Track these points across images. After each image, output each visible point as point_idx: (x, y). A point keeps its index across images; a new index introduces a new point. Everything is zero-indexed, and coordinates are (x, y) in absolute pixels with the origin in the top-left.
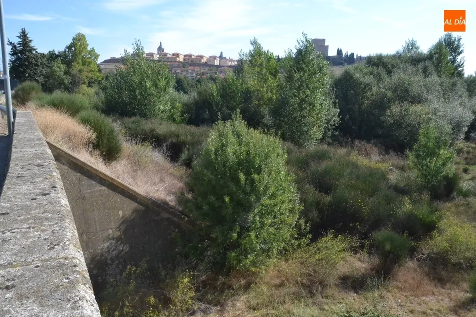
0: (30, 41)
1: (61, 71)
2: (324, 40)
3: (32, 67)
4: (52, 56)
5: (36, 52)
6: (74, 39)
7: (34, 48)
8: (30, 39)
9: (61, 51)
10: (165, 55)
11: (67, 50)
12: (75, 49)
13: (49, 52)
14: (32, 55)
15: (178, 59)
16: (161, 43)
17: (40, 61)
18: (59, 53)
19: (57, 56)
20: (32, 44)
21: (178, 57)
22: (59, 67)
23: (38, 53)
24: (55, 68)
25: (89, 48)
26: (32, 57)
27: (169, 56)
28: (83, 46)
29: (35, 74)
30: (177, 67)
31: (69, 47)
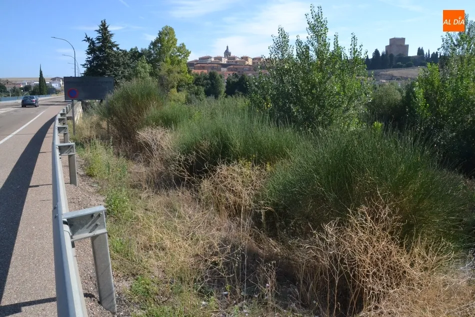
0: (111, 35)
1: (145, 72)
2: (403, 40)
3: (112, 67)
4: (135, 55)
5: (118, 48)
6: (160, 34)
7: (115, 43)
8: (111, 33)
9: (144, 48)
10: (234, 58)
11: (152, 47)
12: (162, 45)
13: (131, 50)
14: (113, 53)
15: (247, 63)
16: (227, 47)
17: (121, 59)
18: (142, 51)
19: (141, 55)
20: (113, 40)
21: (247, 60)
22: (144, 67)
23: (121, 50)
24: (139, 68)
25: (178, 45)
26: (112, 55)
27: (238, 59)
28: (171, 42)
29: (116, 76)
30: (248, 71)
31: (154, 44)
